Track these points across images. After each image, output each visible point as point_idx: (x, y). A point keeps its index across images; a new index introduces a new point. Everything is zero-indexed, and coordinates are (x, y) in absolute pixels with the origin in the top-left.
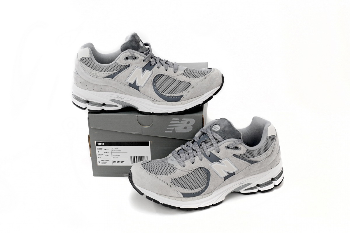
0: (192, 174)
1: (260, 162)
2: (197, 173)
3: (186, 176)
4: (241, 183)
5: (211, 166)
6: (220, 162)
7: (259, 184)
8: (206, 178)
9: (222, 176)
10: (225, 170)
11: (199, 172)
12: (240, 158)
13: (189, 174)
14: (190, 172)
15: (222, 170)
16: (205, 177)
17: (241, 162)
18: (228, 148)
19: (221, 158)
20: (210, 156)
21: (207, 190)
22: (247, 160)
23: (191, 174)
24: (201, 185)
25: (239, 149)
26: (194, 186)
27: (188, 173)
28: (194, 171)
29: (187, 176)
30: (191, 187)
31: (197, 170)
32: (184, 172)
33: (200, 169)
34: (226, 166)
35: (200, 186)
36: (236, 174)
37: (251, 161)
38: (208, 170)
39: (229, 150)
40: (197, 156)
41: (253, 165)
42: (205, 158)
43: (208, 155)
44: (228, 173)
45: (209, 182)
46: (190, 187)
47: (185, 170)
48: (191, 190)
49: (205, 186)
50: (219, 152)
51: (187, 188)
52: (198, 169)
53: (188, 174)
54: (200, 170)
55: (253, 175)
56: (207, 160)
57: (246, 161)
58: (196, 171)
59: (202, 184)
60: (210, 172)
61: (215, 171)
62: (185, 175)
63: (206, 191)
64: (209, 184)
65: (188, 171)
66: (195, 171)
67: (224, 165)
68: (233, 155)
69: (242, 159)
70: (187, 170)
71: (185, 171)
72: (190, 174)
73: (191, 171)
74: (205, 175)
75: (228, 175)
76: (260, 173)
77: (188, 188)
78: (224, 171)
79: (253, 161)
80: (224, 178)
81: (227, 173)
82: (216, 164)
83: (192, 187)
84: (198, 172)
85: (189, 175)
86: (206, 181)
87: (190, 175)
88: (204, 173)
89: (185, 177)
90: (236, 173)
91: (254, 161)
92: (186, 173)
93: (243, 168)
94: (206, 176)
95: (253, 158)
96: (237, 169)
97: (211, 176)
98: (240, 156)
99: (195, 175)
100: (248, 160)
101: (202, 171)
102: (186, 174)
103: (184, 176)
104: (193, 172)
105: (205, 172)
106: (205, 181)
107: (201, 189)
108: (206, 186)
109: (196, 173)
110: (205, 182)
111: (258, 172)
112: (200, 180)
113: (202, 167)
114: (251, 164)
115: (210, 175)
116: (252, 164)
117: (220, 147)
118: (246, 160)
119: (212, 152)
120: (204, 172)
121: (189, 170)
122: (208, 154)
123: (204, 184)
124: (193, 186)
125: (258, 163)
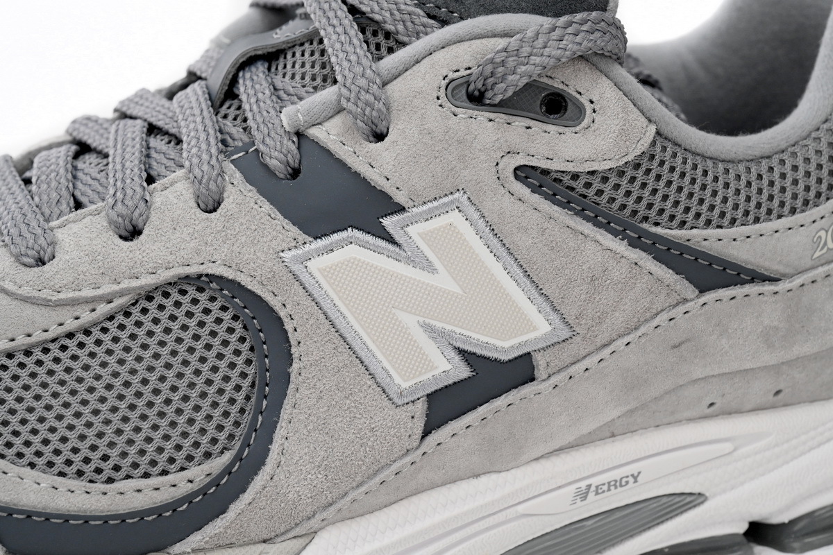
0: (106, 338)
1: (781, 287)
2: (158, 329)
3: (46, 351)
4: (595, 481)
5: (297, 268)
6: (390, 240)
7: (776, 512)
8: (246, 384)
9: (405, 385)
10: (439, 325)
11: (182, 319)
12: (580, 213)
13: (81, 337)
14: (87, 317)
15: (411, 322)
16: (234, 374)
17: (590, 246)
18: (477, 99)
19: (400, 198)
20: (295, 173)
21: (246, 497)
22: (657, 239)
23: (96, 333)
24: (187, 443)
25: (581, 111)
26: (114, 453)
27: (71, 325)
28: (136, 311)
29: (55, 351)
30: (85, 452)
31: (159, 299)
32: (29, 311)
33: (192, 292)
34: (443, 281)
35: (180, 456)
36: (541, 373)
37: (698, 255)
38: (275, 303)
39: (482, 115)
40: (180, 173)
41: (710, 296)
42: (251, 193)
43: (273, 163)
44: (467, 356)
45: (271, 427)
46: (77, 459)
47: (46, 294)
48: (79, 485)
49: (227, 457)
50: (380, 137)
51: (40, 462)
52: (175, 296)
53: (70, 335)
54: (195, 301)
55: (714, 411)
56: (267, 207)
57: (644, 248)
58: (152, 306)
59: (205, 440)
60: (289, 326)
61: (340, 323)
62: (38, 336)
63: (235, 509)
64: (275, 448)
65: (74, 303)
66: (144, 311)
67: (429, 267)
68: (523, 173)
69: (606, 227)
70: (62, 296)
71: (46, 303)
72: (87, 333)
73: (103, 309)
74: (240, 361)
75: (464, 372)
76: (779, 400)
77: (50, 464)
78: (429, 329)
79: (712, 260)
80: (420, 408)
81: (457, 358)
82: (352, 251)
83: (95, 456)
84: (173, 318)
85: (81, 345)
86: (246, 419)
87: (89, 341)
88: (233, 338)
89: (39, 363)
90: (540, 360)
91: (726, 265)
92: (49, 324)
93: (618, 320)
94: (251, 371)
95: (711, 232)
96: (555, 318)
97: (296, 366)
98: (591, 192)
99: (136, 350)
100: (670, 244)
101: (209, 319)
102: (55, 331)
103: (28, 353)
104: (120, 319)
105: (238, 326)
106: (234, 410)
107: (184, 489)
108: (238, 457)
109: (148, 325)
110: (228, 424)
111: (760, 389)
112: (186, 398)
113: (212, 278)
114: (689, 290)
115: (289, 360)
116: (703, 290)
117: (395, 88)
118: (644, 234)
119: (315, 132)
120: (231, 330)
121: (88, 293)
122: (278, 153)
123: (222, 436)
124: (103, 449)
125: (768, 288)
